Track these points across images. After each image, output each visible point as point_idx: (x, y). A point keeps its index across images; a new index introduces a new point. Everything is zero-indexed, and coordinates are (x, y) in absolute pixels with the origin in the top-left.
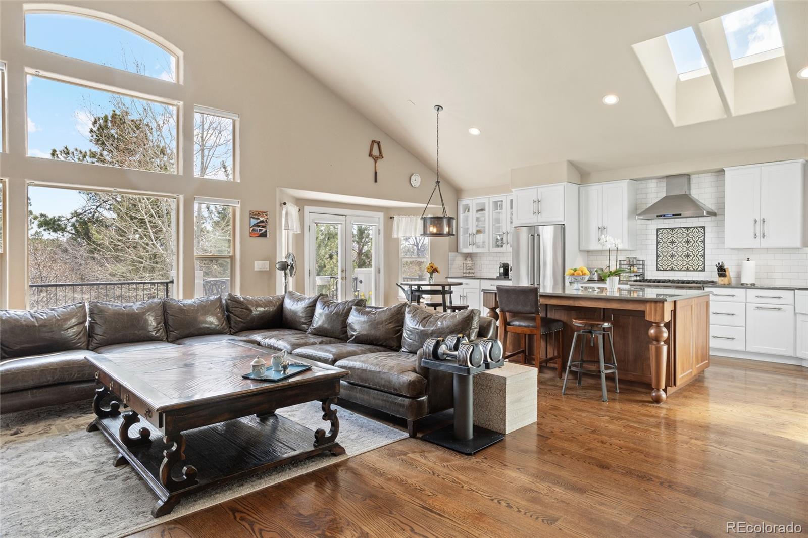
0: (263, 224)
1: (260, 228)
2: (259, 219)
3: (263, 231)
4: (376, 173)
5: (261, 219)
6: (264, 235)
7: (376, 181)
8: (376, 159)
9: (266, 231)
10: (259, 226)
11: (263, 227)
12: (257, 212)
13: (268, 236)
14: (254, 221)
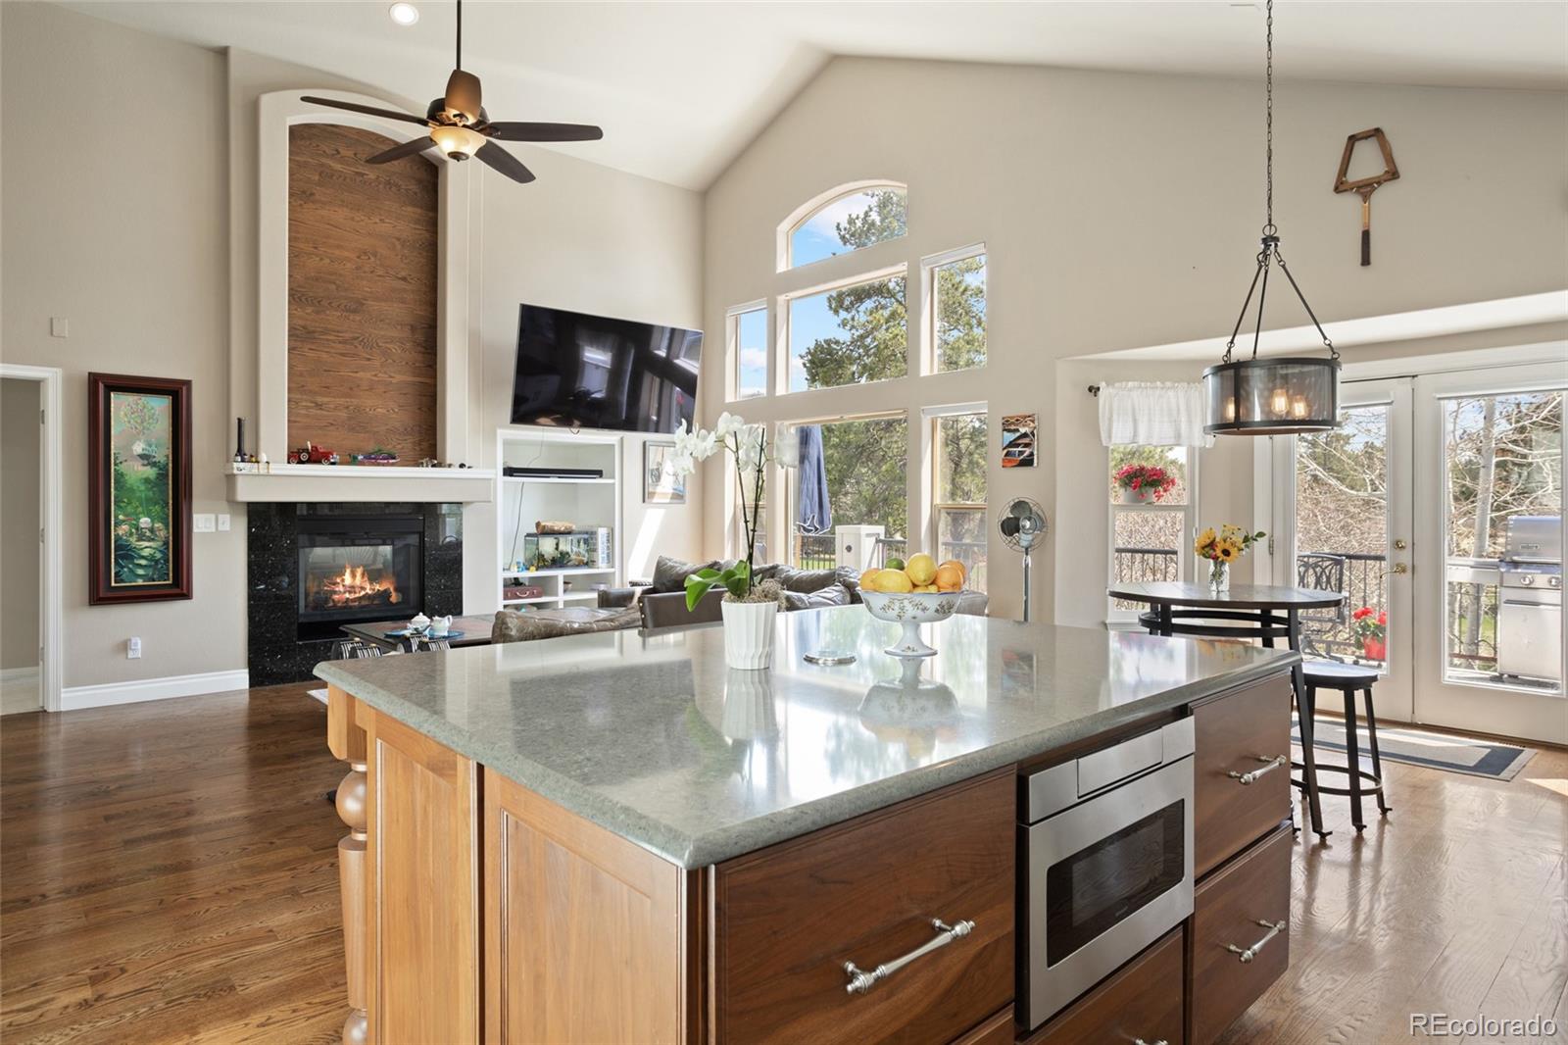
0: (1026, 441)
1: (1020, 449)
2: (1018, 430)
3: (1025, 455)
4: (1366, 236)
5: (1023, 430)
6: (1027, 462)
7: (1366, 261)
8: (1365, 189)
9: (1032, 454)
10: (1018, 445)
11: (1027, 445)
12: (1012, 418)
13: (1035, 464)
14: (1010, 437)
